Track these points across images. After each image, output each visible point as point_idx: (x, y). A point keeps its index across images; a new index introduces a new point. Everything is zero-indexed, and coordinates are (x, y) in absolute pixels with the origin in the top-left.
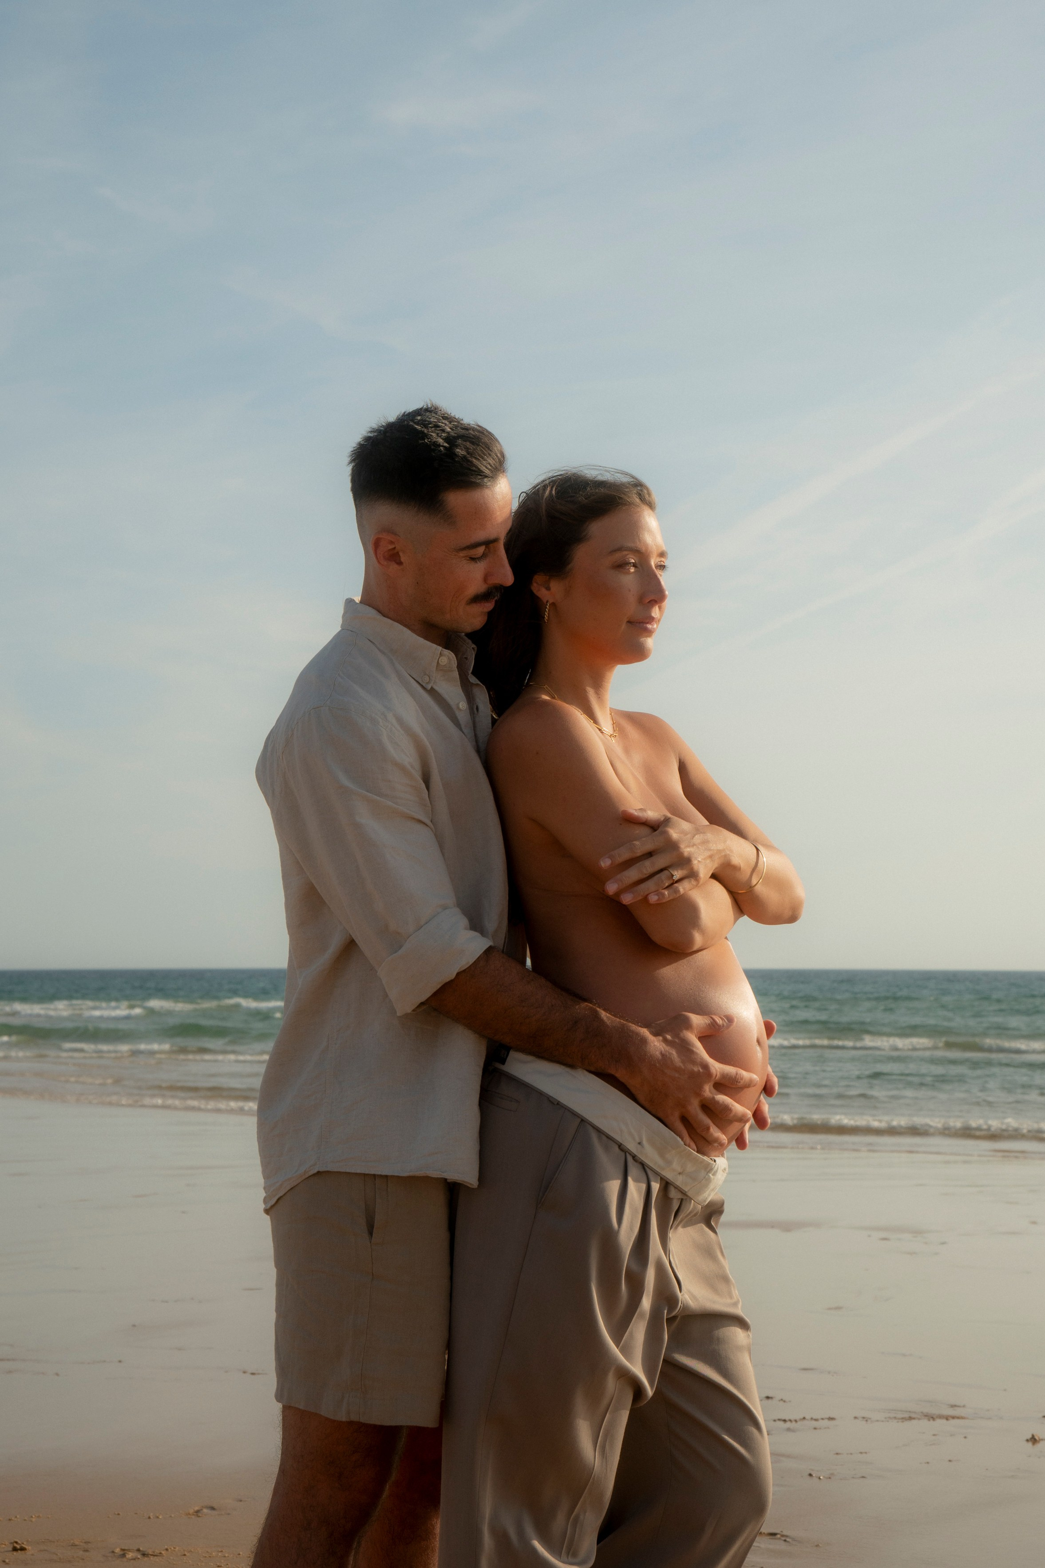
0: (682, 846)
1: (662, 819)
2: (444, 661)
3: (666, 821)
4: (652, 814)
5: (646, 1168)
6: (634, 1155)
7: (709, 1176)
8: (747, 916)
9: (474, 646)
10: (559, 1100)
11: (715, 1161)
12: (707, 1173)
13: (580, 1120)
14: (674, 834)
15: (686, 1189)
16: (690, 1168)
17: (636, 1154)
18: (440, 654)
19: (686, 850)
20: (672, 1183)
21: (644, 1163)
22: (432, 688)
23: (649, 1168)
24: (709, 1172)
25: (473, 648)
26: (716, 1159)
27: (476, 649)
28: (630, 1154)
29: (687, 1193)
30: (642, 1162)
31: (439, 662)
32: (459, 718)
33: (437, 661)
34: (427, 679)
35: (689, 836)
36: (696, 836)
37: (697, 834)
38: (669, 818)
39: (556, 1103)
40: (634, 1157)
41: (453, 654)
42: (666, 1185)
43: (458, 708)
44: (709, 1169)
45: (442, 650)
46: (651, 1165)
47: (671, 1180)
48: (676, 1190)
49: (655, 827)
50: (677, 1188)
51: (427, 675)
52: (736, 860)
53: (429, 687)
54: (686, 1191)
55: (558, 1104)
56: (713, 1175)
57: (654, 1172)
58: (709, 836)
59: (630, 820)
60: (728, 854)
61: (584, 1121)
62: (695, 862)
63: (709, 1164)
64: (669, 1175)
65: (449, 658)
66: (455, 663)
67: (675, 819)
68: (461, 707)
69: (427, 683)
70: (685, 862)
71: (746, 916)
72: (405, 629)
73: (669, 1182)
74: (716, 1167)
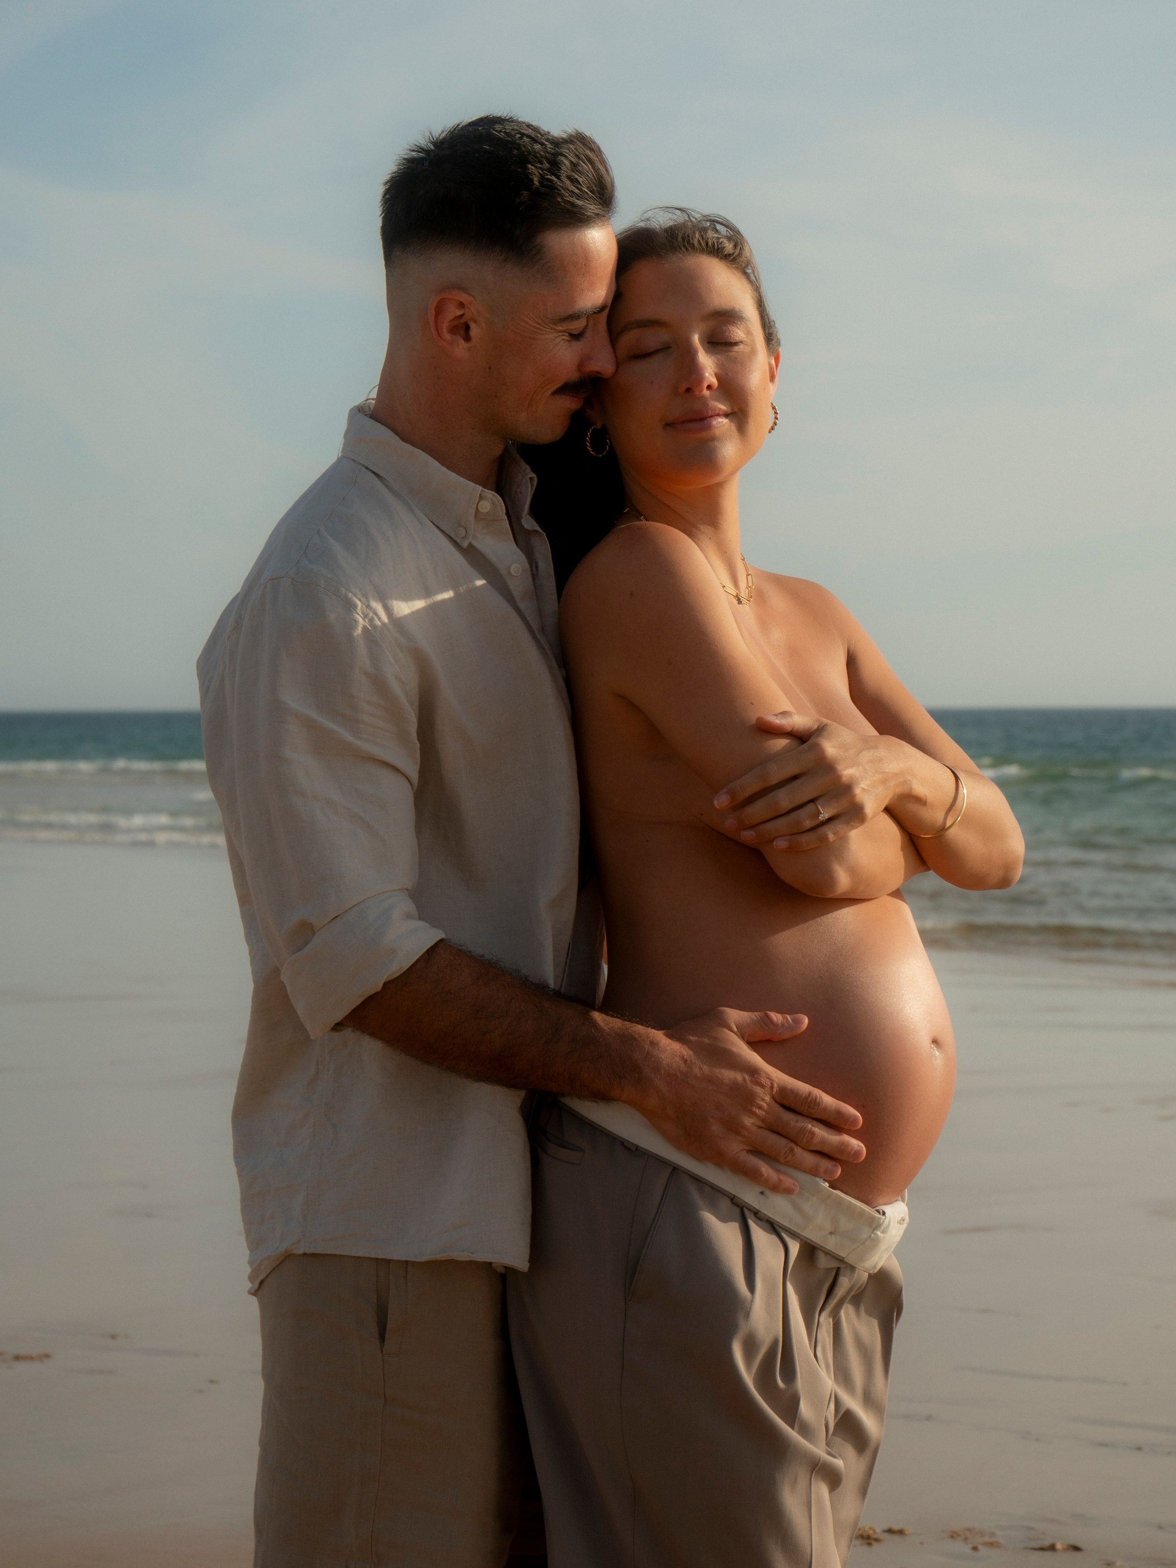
0: (840, 767)
1: (815, 727)
2: (485, 506)
3: (821, 730)
4: (800, 721)
5: (775, 1226)
6: (755, 1211)
7: (876, 1234)
8: (933, 870)
9: (533, 475)
10: (638, 1144)
11: (884, 1213)
12: (873, 1230)
13: (672, 1168)
14: (830, 748)
15: (843, 1254)
16: (844, 1224)
17: (758, 1208)
18: (480, 496)
19: (847, 772)
20: (819, 1247)
21: (773, 1221)
22: (470, 545)
23: (782, 1228)
24: (876, 1228)
25: (531, 479)
26: (887, 1209)
27: (536, 479)
28: (749, 1209)
29: (845, 1260)
30: (770, 1220)
31: (479, 508)
32: (511, 587)
33: (475, 506)
34: (462, 532)
35: (852, 752)
36: (864, 752)
37: (864, 750)
38: (826, 725)
39: (634, 1149)
40: (756, 1214)
41: (498, 496)
42: (810, 1251)
43: (509, 573)
44: (874, 1225)
45: (482, 491)
46: (785, 1224)
47: (818, 1243)
48: (828, 1257)
49: (802, 738)
50: (827, 1253)
51: (463, 526)
52: (920, 789)
53: (465, 544)
54: (844, 1256)
55: (637, 1149)
56: (883, 1232)
57: (790, 1233)
58: (882, 752)
59: (767, 730)
60: (910, 780)
61: (677, 1169)
62: (858, 791)
63: (872, 1218)
64: (814, 1237)
65: (493, 503)
66: (502, 510)
67: (833, 726)
68: (512, 572)
69: (462, 538)
70: (844, 790)
71: (932, 872)
72: (431, 460)
73: (815, 1245)
74: (887, 1221)
